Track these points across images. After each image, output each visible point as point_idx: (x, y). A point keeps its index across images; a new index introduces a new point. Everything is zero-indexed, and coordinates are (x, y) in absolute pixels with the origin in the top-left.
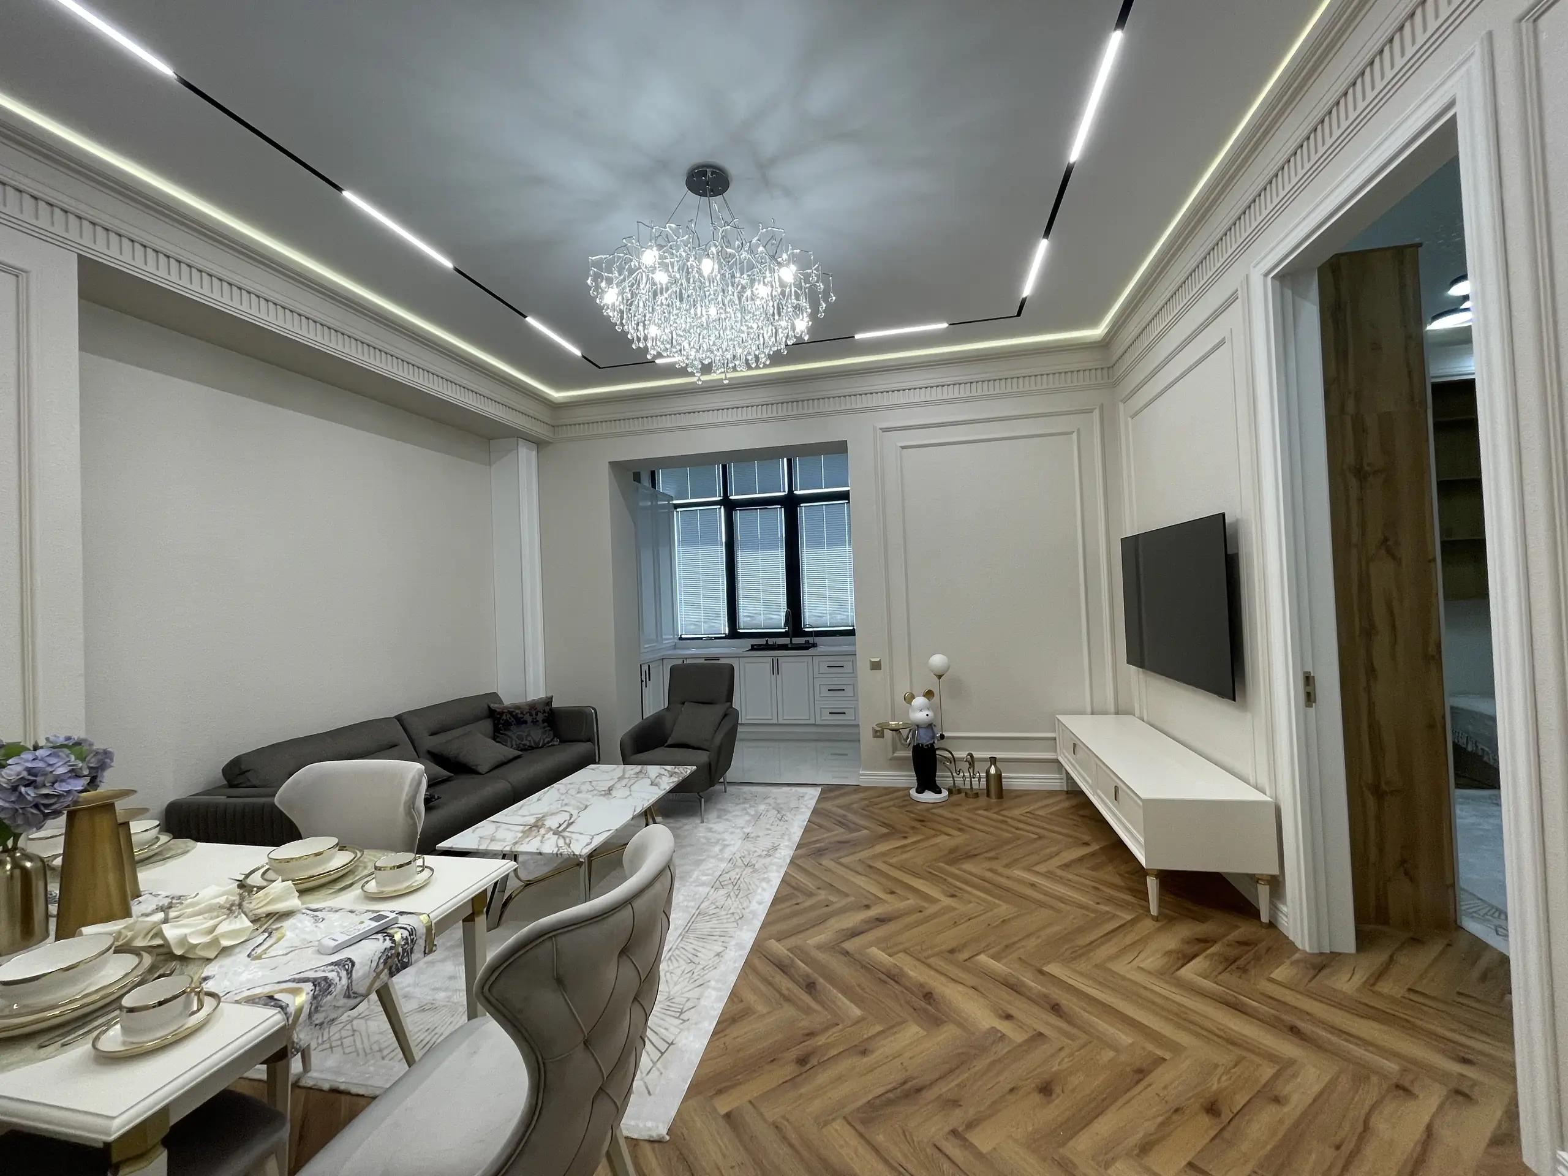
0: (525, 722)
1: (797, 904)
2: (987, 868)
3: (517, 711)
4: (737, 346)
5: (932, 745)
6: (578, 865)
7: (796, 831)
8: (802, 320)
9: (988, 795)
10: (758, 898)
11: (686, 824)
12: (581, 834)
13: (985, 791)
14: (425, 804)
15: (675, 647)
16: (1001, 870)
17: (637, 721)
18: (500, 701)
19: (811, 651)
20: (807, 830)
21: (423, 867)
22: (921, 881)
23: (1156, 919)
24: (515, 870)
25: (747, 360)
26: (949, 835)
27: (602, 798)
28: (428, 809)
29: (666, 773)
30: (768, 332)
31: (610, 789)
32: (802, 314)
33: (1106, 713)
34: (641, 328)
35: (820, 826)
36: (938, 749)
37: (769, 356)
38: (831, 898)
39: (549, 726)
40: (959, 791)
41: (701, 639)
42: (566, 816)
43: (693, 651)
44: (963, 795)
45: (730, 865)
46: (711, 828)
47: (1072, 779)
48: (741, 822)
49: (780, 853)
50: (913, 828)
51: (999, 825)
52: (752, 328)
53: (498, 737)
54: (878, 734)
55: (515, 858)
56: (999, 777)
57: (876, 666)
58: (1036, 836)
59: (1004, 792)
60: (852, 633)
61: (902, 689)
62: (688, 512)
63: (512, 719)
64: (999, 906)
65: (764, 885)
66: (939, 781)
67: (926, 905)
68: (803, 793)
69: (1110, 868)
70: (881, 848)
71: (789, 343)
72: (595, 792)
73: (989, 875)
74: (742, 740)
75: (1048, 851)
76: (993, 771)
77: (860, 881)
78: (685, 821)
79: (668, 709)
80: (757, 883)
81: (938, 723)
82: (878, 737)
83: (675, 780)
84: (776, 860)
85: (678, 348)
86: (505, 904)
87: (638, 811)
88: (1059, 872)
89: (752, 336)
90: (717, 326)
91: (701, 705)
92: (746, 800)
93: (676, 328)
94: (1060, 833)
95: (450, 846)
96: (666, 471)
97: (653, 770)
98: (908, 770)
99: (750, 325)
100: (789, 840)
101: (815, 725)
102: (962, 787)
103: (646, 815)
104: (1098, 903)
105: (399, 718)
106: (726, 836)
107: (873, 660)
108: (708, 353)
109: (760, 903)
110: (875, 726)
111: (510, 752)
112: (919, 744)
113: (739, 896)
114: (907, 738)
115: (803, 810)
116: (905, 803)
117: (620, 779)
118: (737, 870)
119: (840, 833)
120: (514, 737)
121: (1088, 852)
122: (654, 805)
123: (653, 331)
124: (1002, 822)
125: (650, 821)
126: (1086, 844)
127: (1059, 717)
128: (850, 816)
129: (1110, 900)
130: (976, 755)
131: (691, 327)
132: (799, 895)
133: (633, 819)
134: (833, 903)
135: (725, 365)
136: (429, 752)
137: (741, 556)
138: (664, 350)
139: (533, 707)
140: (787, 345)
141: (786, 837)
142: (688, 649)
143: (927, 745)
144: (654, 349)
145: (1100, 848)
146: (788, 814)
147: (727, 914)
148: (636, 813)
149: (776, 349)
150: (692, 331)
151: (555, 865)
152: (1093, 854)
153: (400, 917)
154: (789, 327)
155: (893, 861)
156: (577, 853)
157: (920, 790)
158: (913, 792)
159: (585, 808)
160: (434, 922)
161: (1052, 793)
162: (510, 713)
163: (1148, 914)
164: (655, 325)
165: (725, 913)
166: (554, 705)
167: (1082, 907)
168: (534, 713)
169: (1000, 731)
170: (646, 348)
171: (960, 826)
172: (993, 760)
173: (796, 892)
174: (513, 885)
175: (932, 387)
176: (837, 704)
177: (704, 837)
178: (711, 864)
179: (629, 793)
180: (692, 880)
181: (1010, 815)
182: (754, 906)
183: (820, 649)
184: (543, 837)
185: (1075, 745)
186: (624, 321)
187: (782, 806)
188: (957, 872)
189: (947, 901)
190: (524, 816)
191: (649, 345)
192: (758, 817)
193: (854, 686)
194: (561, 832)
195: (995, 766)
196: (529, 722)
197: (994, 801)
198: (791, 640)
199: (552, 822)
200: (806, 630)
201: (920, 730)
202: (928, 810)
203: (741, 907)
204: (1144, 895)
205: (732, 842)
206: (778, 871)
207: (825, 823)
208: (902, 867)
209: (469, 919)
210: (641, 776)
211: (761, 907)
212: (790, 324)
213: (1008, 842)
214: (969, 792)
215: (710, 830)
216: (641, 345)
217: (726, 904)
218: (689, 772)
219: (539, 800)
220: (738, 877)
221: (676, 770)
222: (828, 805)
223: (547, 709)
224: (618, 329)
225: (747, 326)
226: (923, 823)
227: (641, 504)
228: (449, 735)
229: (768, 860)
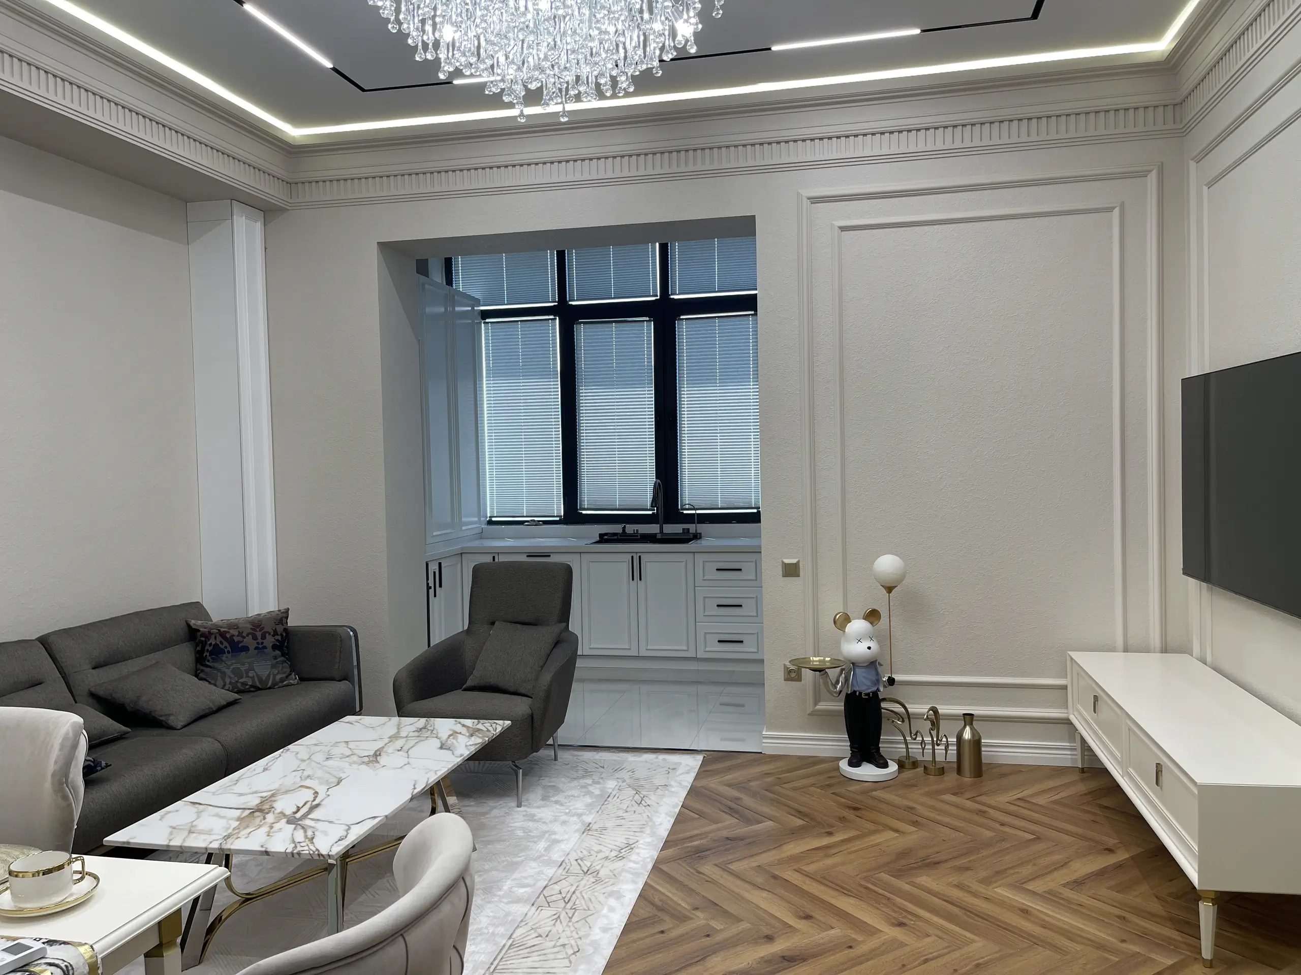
0: (246, 649)
1: (662, 932)
2: (955, 883)
3: (232, 632)
4: (582, 62)
5: (875, 694)
6: (326, 869)
7: (664, 823)
8: (686, 21)
9: (959, 770)
10: (603, 922)
11: (495, 808)
12: (331, 822)
13: (955, 766)
14: (85, 775)
15: (481, 535)
16: (976, 887)
17: (420, 649)
18: (207, 617)
19: (692, 546)
20: (680, 820)
21: (83, 874)
22: (852, 901)
23: (1210, 964)
24: (227, 879)
25: (598, 85)
26: (897, 831)
27: (364, 767)
28: (88, 783)
29: (464, 731)
30: (632, 39)
31: (377, 754)
32: (688, 10)
33: (1146, 650)
34: (429, 28)
35: (701, 814)
36: (884, 700)
37: (634, 79)
38: (716, 925)
39: (283, 655)
40: (915, 764)
41: (522, 523)
42: (308, 795)
43: (510, 543)
44: (920, 770)
45: (560, 871)
46: (534, 815)
47: (1090, 749)
48: (579, 805)
49: (638, 854)
50: (843, 819)
51: (976, 818)
52: (607, 32)
53: (202, 671)
54: (793, 675)
55: (226, 859)
56: (976, 743)
57: (791, 571)
58: (1032, 837)
59: (984, 768)
60: (755, 518)
61: (832, 607)
62: (501, 325)
63: (226, 644)
64: (973, 941)
65: (612, 902)
66: (884, 748)
67: (860, 938)
68: (676, 763)
69: (1144, 887)
70: (793, 848)
71: (665, 58)
72: (355, 758)
73: (955, 893)
74: (582, 680)
75: (1048, 860)
76: (967, 734)
77: (760, 899)
78: (491, 803)
79: (468, 632)
80: (601, 898)
81: (885, 661)
82: (792, 680)
83: (477, 741)
84: (632, 865)
85: (489, 62)
86: (211, 930)
87: (419, 788)
88: (1068, 893)
89: (606, 47)
90: (551, 29)
91: (519, 626)
92: (587, 773)
93: (485, 29)
94: (1067, 833)
95: (125, 840)
96: (468, 258)
97: (444, 726)
98: (836, 731)
99: (603, 27)
100: (653, 834)
101: (695, 659)
102: (920, 758)
103: (432, 794)
104: (1123, 941)
105: (44, 641)
106: (556, 827)
107: (787, 561)
108: (537, 73)
109: (605, 930)
110: (788, 664)
111: (219, 695)
112: (855, 692)
113: (575, 919)
114: (838, 682)
115: (673, 789)
116: (833, 781)
117: (394, 737)
118: (571, 879)
119: (728, 825)
120: (228, 672)
121: (1112, 863)
122: (445, 778)
123: (448, 33)
124: (982, 813)
125: (439, 803)
126: (1110, 850)
127: (1074, 655)
128: (748, 801)
129: (1143, 936)
130: (943, 710)
131: (511, 29)
132: (666, 918)
133: (411, 799)
134: (717, 931)
135: (564, 93)
136: (93, 695)
137: (587, 397)
138: (466, 67)
139: (257, 624)
140: (661, 61)
141: (648, 830)
142: (502, 538)
143: (868, 694)
144: (450, 64)
145: (1132, 858)
146: (653, 797)
147: (554, 947)
148: (416, 791)
149: (644, 67)
150: (511, 35)
151: (291, 869)
152: (1119, 866)
153: (48, 947)
154: (667, 33)
155: (811, 868)
156: (324, 852)
157: (854, 762)
158: (844, 765)
159: (338, 783)
160: (100, 956)
161: (1059, 771)
162: (222, 635)
163: (1198, 956)
164: (452, 24)
165: (552, 943)
166: (291, 622)
167: (1100, 946)
168: (259, 634)
169: (980, 674)
170: (437, 61)
171: (916, 818)
172: (969, 718)
173: (659, 914)
174: (223, 900)
175: (891, 133)
176: (730, 626)
177: (524, 829)
178: (531, 869)
179: (406, 761)
180: (501, 893)
181: (993, 803)
182: (596, 934)
183: (705, 543)
184: (272, 827)
185: (1096, 698)
186: (401, 17)
187: (642, 783)
188: (907, 887)
189: (892, 932)
190: (241, 795)
191: (442, 56)
192: (606, 797)
193: (758, 601)
194: (300, 819)
195: (972, 729)
196: (252, 648)
197: (967, 780)
198: (661, 529)
199: (286, 805)
200: (685, 512)
201: (858, 671)
202: (865, 792)
203: (577, 936)
204: (1191, 928)
205: (566, 837)
206: (634, 882)
207: (708, 810)
208: (824, 878)
209: (154, 954)
210: (426, 734)
211: (607, 935)
212: (667, 28)
213: (987, 844)
214: (930, 767)
215: (531, 818)
216: (429, 57)
217: (554, 930)
218: (499, 729)
219: (265, 770)
220: (572, 890)
221: (480, 726)
222: (714, 783)
223: (280, 629)
224: (392, 28)
225: (598, 29)
226: (857, 813)
227: (429, 310)
228: (125, 668)
229: (619, 865)
